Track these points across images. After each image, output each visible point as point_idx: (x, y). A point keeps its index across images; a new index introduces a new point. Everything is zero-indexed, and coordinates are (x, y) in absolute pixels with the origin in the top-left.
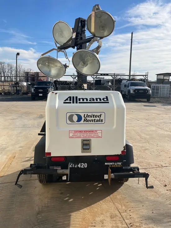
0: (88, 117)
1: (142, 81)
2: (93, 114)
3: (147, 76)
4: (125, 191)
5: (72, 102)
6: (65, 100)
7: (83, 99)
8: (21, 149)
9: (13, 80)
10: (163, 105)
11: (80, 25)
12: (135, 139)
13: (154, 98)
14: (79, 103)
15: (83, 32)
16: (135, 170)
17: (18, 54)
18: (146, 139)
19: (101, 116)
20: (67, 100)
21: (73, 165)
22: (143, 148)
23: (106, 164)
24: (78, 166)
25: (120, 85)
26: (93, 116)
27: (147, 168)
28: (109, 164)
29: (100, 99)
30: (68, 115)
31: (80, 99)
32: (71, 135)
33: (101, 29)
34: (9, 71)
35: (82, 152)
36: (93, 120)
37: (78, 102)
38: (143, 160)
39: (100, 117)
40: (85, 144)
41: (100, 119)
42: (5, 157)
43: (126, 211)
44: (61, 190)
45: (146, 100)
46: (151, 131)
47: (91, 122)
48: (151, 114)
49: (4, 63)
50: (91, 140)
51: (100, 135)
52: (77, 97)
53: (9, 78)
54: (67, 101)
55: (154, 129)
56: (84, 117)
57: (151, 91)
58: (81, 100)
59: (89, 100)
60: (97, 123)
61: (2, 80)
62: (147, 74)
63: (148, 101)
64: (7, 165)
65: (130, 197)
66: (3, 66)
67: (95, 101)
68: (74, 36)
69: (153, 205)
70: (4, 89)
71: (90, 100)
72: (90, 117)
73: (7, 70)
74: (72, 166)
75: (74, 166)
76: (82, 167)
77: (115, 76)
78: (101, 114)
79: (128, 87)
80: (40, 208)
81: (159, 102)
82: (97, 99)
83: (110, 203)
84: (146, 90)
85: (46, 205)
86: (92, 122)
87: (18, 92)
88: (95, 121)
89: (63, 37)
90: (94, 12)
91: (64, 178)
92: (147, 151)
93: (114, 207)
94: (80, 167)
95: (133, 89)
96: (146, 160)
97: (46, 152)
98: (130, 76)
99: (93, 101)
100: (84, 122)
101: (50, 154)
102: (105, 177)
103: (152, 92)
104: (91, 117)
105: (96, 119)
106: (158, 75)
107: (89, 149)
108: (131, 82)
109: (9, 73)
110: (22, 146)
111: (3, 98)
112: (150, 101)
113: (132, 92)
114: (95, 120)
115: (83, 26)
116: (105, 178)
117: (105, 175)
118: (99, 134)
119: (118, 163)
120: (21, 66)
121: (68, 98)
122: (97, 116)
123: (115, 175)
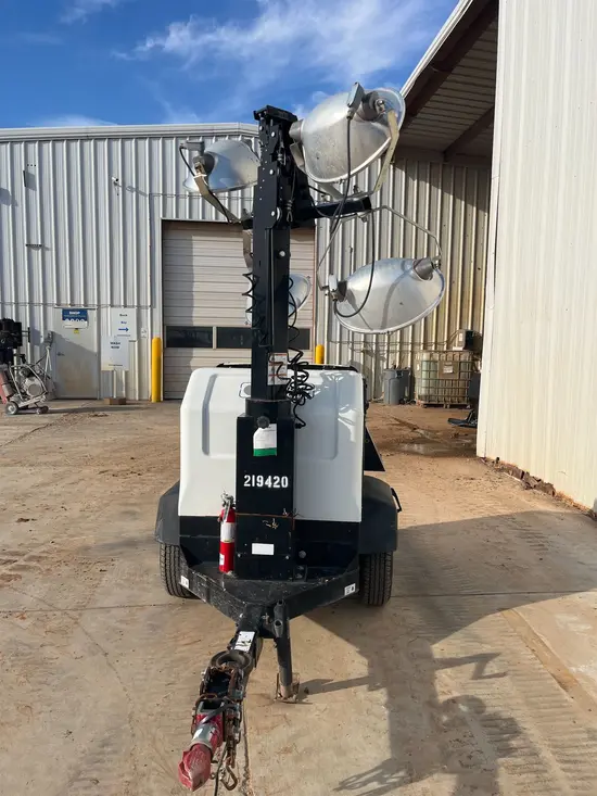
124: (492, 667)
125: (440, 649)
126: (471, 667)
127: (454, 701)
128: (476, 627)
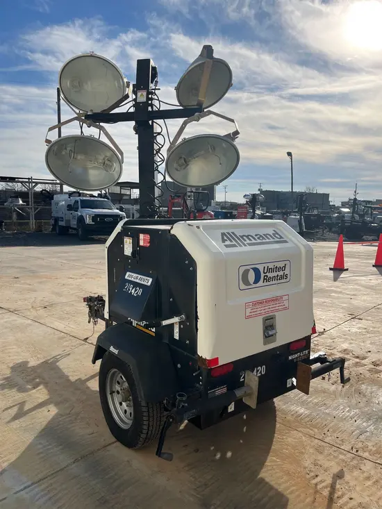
0: (269, 272)
2: (276, 264)
5: (235, 243)
19: (285, 267)
25: (50, 205)
26: (275, 269)
29: (271, 237)
30: (241, 271)
32: (248, 312)
35: (264, 344)
36: (275, 277)
39: (284, 270)
41: (284, 273)
43: (324, 434)
47: (272, 281)
50: (275, 316)
51: (286, 304)
56: (264, 273)
58: (246, 239)
60: (281, 281)
72: (271, 272)
76: (258, 374)
77: (33, 185)
78: (285, 265)
79: (77, 211)
86: (275, 280)
88: (278, 278)
91: (231, 408)
93: (305, 436)
95: (90, 215)
100: (263, 282)
101: (217, 361)
102: (288, 383)
104: (273, 272)
105: (279, 274)
107: (273, 335)
108: (82, 198)
113: (88, 221)
114: (277, 276)
116: (288, 386)
122: (281, 268)
124: (14, 411)
125: (53, 411)
126: (27, 407)
127: (34, 388)
128: (29, 438)
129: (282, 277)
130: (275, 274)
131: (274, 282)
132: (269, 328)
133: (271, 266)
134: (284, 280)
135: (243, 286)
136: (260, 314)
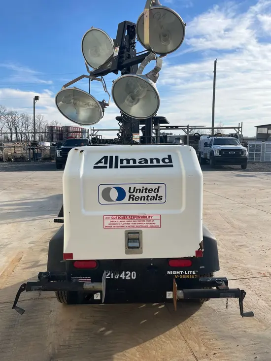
0: (136, 192)
1: (232, 136)
2: (146, 186)
3: (240, 129)
4: (205, 320)
5: (108, 165)
6: (97, 163)
7: (128, 161)
8: (32, 245)
9: (30, 138)
10: (268, 174)
11: (126, 34)
12: (223, 229)
13: (253, 163)
14: (121, 167)
15: (132, 45)
16: (220, 285)
17: (37, 98)
18: (240, 229)
19: (158, 189)
20: (100, 162)
21: (112, 274)
22: (237, 244)
23: (169, 273)
24: (121, 276)
25: (198, 143)
26: (144, 190)
27: (243, 277)
28: (174, 273)
29: (158, 161)
30: (102, 188)
31: (122, 161)
32: (107, 223)
33: (162, 39)
34: (24, 125)
35: (127, 253)
36: (144, 197)
37: (119, 165)
38: (238, 264)
39: (158, 192)
40: (131, 239)
41: (157, 195)
42: (5, 259)
43: (207, 355)
44: (94, 316)
45: (239, 166)
46: (249, 215)
47: (141, 200)
48: (249, 188)
49: (16, 113)
50: (141, 232)
51: (157, 223)
52: (117, 157)
53: (23, 135)
54: (100, 165)
55: (254, 211)
56: (130, 192)
57: (247, 153)
58: (125, 162)
59: (138, 161)
60: (152, 201)
61: (13, 139)
62: (240, 126)
63: (244, 168)
64: (6, 273)
65: (214, 330)
66: (15, 117)
67: (149, 164)
68: (116, 53)
69: (255, 344)
70: (15, 152)
71: (140, 163)
72: (139, 192)
73: (20, 125)
74: (110, 276)
75: (114, 276)
76: (128, 278)
77: (190, 130)
78: (159, 187)
79: (210, 146)
80: (56, 348)
81: (261, 170)
82: (152, 160)
83: (179, 340)
84: (240, 150)
85: (67, 342)
86: (144, 200)
87: (35, 157)
88: (149, 198)
89: (99, 55)
90: (149, 9)
91: (97, 297)
92: (243, 250)
93: (187, 348)
94: (123, 278)
95: (218, 150)
96: (242, 265)
97: (64, 252)
98: (213, 128)
99: (144, 164)
100: (129, 200)
101: (71, 255)
102: (167, 295)
103: (249, 153)
104: (142, 192)
105: (151, 195)
106: (258, 127)
107: (138, 248)
108: (215, 138)
109: (23, 129)
110: (34, 240)
111: (12, 166)
112: (247, 168)
113: (216, 154)
114: (148, 196)
115: (132, 35)
116: (168, 297)
117: (168, 293)
118: (155, 221)
119: (191, 272)
120: (41, 118)
121: (102, 159)
122: (152, 190)
123: (185, 294)
129: (153, 198)
130: (144, 194)
131: (142, 201)
132: (133, 240)
133: (138, 187)
134: (157, 201)
135: (102, 201)
136: (122, 227)
